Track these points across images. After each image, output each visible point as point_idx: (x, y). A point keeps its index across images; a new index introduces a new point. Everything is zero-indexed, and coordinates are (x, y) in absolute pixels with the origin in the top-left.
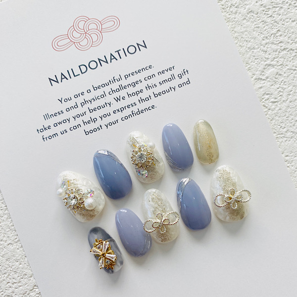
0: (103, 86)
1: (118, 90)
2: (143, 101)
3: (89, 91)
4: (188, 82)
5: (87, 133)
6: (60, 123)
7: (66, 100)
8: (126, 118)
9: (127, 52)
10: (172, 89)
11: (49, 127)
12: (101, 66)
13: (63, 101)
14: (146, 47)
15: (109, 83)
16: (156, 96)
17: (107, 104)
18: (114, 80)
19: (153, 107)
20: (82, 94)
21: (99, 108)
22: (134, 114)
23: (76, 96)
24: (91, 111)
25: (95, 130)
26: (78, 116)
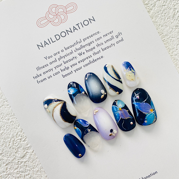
0: (71, 47)
1: (80, 49)
2: (96, 54)
3: (62, 51)
4: (122, 40)
5: (64, 76)
6: (47, 72)
7: (49, 58)
8: (87, 65)
9: (83, 24)
10: (113, 45)
11: (41, 75)
12: (68, 34)
13: (47, 58)
14: (94, 20)
15: (74, 45)
16: (103, 50)
17: (74, 58)
18: (77, 42)
19: (102, 57)
20: (59, 53)
21: (69, 61)
22: (91, 63)
23: (55, 54)
24: (65, 63)
25: (69, 74)
26: (58, 66)
